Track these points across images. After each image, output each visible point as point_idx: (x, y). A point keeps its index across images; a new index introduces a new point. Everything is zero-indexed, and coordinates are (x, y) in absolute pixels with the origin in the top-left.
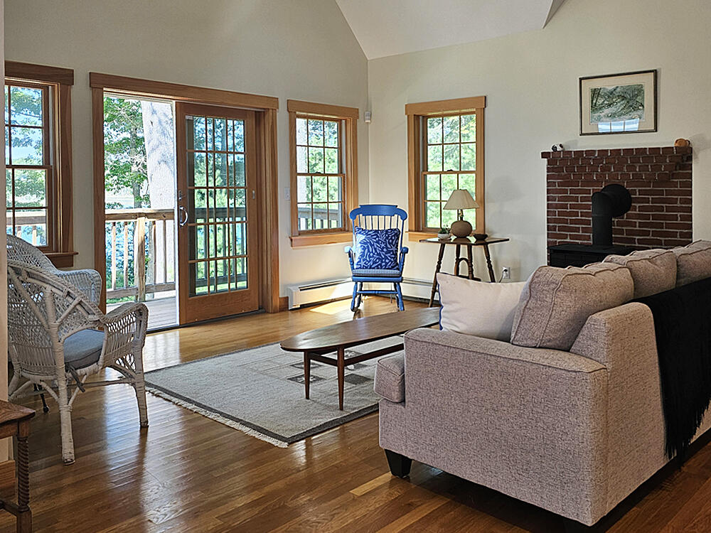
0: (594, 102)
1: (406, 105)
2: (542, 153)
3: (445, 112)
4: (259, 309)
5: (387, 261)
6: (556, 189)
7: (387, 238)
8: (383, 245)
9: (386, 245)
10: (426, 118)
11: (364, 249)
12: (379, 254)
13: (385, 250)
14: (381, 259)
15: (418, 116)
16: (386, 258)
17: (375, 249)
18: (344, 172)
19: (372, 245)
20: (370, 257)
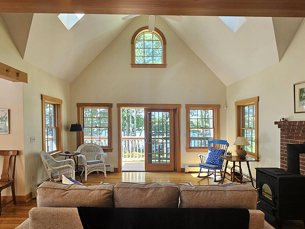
0: (301, 95)
1: (235, 102)
2: (275, 122)
3: (250, 104)
4: (174, 170)
5: (216, 162)
6: (284, 140)
7: (218, 153)
8: (216, 155)
9: (217, 156)
10: (244, 107)
11: (209, 156)
12: (214, 159)
13: (216, 157)
14: (214, 161)
15: (240, 106)
16: (216, 160)
17: (213, 157)
18: (215, 127)
19: (212, 155)
20: (210, 159)
